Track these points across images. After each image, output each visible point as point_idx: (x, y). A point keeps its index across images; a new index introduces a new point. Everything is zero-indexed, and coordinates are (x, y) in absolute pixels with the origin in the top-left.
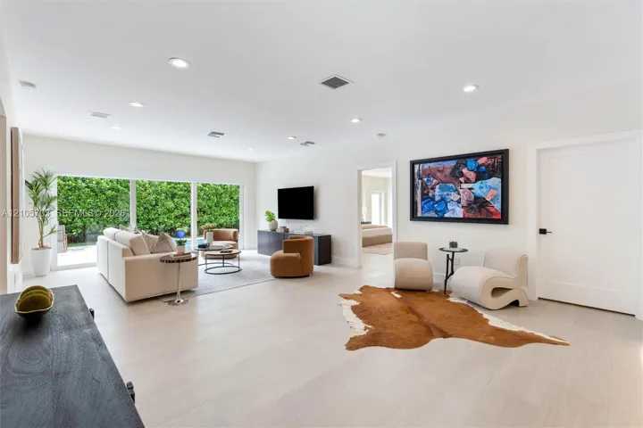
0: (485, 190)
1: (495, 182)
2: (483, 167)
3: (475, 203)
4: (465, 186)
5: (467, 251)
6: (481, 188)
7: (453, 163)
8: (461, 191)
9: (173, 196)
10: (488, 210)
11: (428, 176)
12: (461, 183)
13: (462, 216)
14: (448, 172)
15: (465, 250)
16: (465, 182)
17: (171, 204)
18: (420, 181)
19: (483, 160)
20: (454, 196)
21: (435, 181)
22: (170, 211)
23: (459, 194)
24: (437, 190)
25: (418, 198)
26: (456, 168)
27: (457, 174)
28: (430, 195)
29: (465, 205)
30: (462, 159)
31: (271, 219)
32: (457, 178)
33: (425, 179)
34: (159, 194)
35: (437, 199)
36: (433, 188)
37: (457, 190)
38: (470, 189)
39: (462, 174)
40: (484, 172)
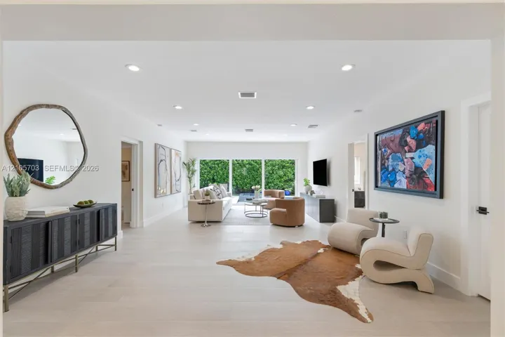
0: (422, 159)
1: (430, 149)
2: (421, 134)
3: (415, 174)
4: (408, 155)
5: (397, 222)
6: (420, 157)
7: (400, 132)
8: (405, 160)
9: (284, 167)
10: (424, 181)
11: (385, 147)
12: (406, 152)
13: (405, 188)
14: (397, 141)
15: (395, 222)
16: (409, 152)
17: (281, 173)
18: (380, 152)
19: (421, 126)
20: (401, 167)
21: (389, 151)
22: (281, 177)
23: (404, 164)
24: (390, 160)
25: (379, 169)
26: (403, 137)
27: (403, 143)
28: (386, 164)
29: (408, 176)
30: (406, 127)
31: (307, 184)
32: (403, 147)
33: (383, 150)
34: (274, 166)
35: (390, 169)
36: (388, 159)
37: (403, 160)
38: (412, 158)
39: (406, 144)
40: (422, 140)
